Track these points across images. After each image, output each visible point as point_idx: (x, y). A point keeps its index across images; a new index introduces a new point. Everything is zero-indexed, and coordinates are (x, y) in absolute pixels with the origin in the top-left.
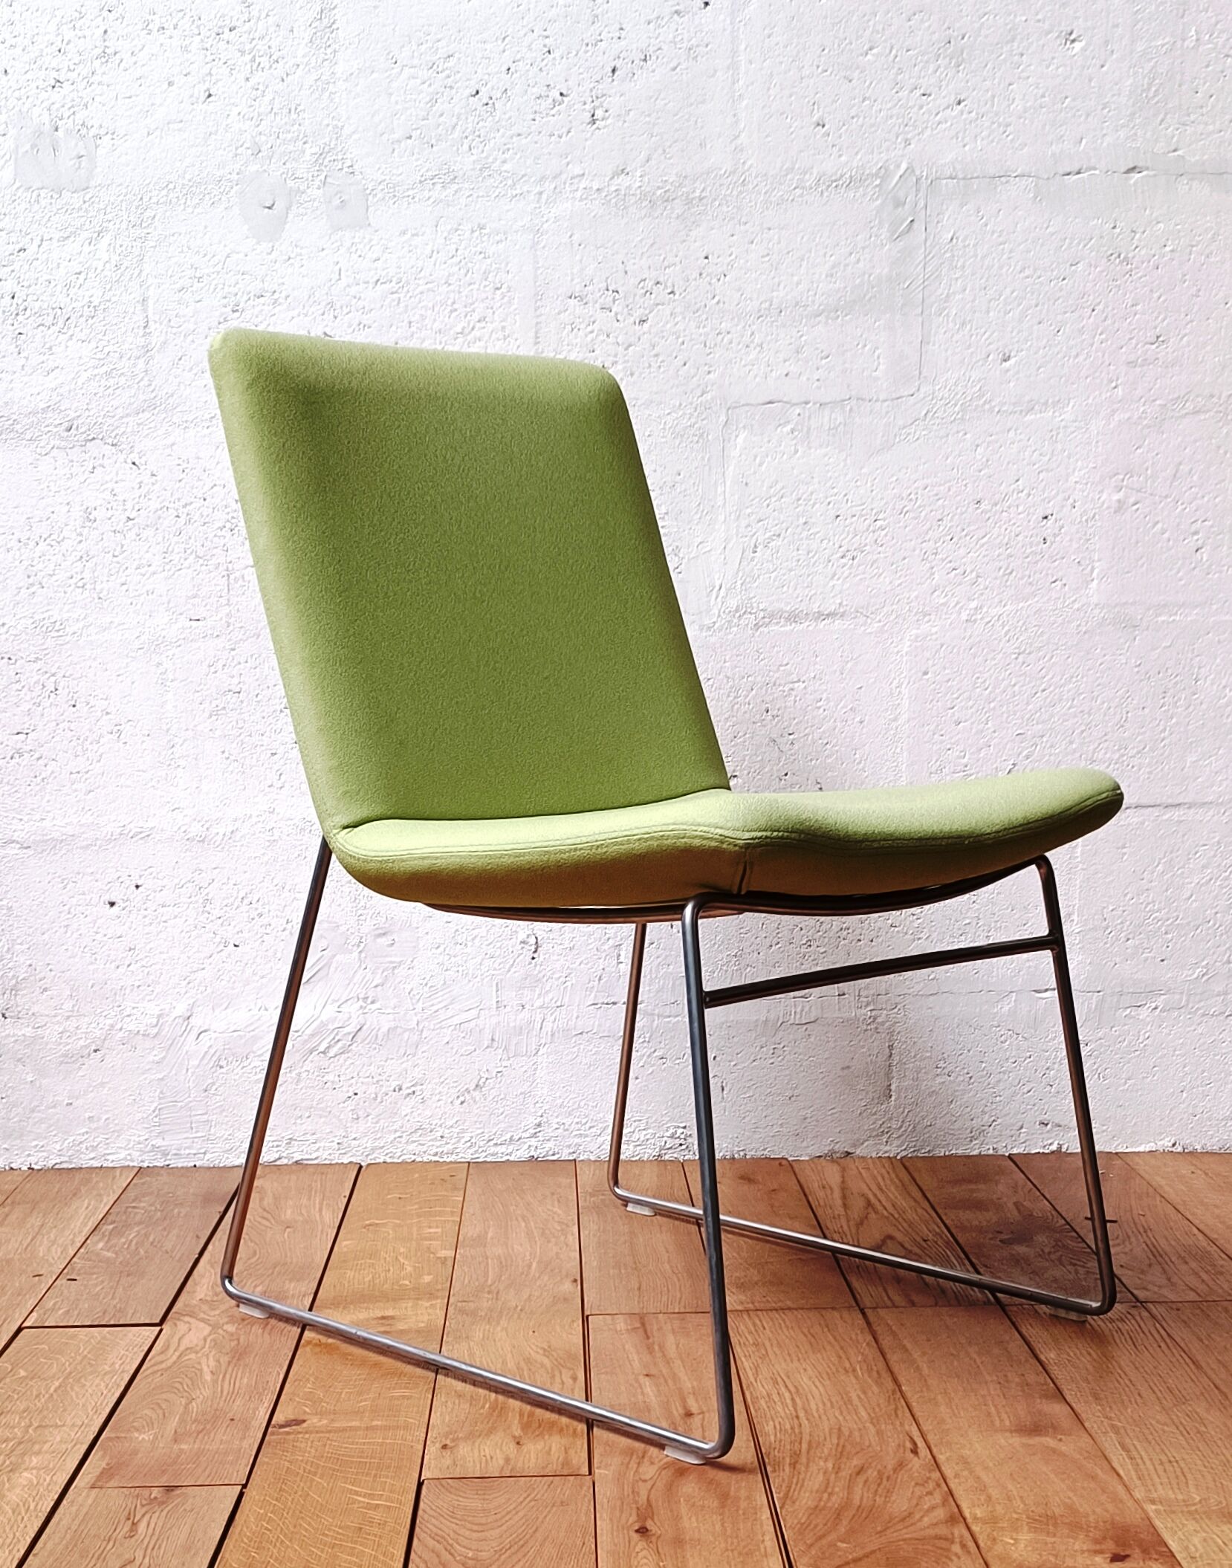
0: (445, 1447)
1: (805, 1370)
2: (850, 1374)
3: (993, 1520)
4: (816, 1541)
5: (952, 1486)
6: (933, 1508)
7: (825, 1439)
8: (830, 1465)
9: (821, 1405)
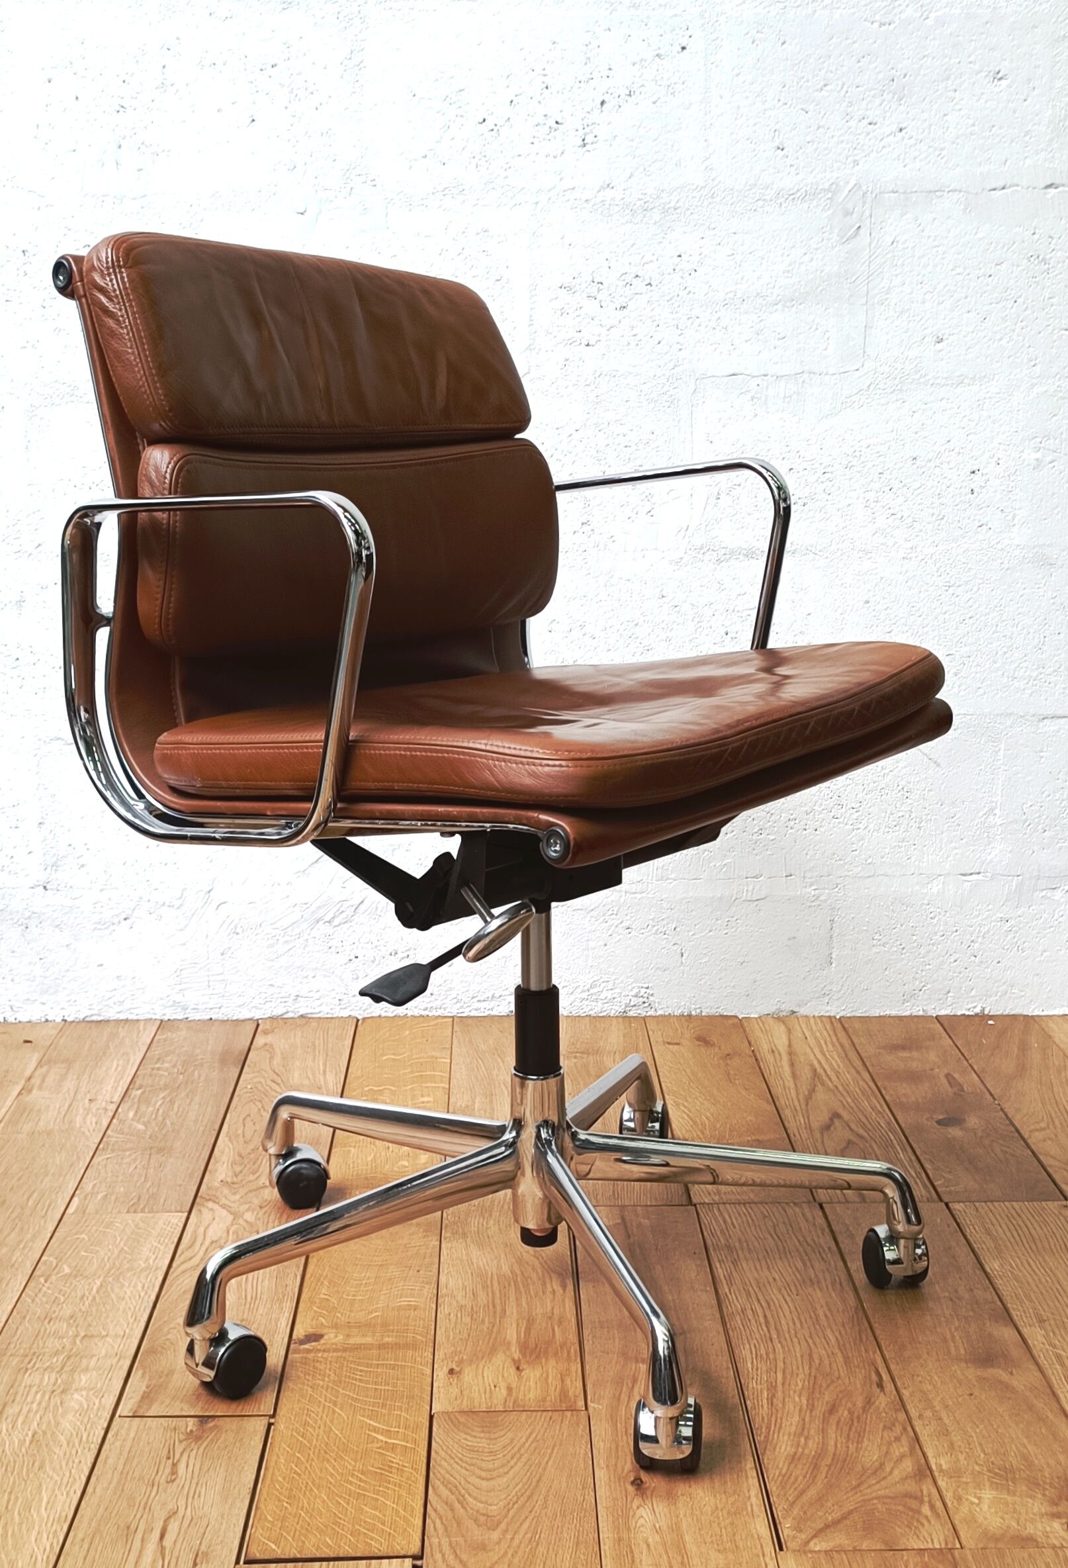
0: (451, 1371)
1: (774, 1279)
2: (816, 1286)
3: (955, 1474)
4: (798, 1497)
5: (917, 1429)
6: (902, 1457)
7: (798, 1368)
8: (804, 1402)
9: (791, 1324)
